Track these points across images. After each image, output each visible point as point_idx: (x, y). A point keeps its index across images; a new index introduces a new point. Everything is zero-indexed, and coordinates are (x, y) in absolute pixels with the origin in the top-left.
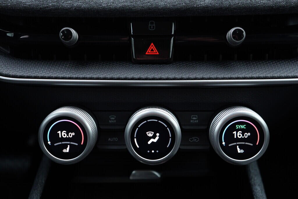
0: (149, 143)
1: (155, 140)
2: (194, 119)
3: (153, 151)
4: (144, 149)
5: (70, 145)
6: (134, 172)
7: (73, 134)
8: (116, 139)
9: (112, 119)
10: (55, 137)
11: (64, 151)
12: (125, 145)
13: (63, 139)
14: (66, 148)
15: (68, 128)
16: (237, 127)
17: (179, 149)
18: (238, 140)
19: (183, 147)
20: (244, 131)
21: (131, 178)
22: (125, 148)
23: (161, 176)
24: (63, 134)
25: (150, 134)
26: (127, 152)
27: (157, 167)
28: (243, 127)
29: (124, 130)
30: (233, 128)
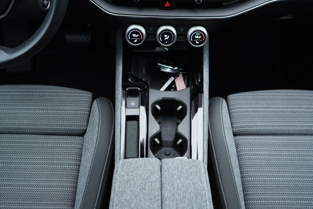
0: (165, 39)
1: (167, 38)
2: (182, 30)
3: (166, 42)
4: (163, 41)
5: (137, 39)
6: (157, 48)
7: (138, 35)
8: (152, 37)
9: (151, 29)
10: (131, 36)
11: (135, 41)
12: (156, 39)
13: (134, 37)
14: (135, 40)
15: (136, 33)
16: (197, 34)
17: (176, 41)
18: (197, 39)
19: (177, 40)
20: (199, 36)
21: (156, 50)
22: (155, 40)
23: (168, 50)
24: (134, 35)
25: (165, 36)
26: (157, 41)
27: (167, 47)
28: (199, 34)
29: (156, 33)
30: (195, 35)
